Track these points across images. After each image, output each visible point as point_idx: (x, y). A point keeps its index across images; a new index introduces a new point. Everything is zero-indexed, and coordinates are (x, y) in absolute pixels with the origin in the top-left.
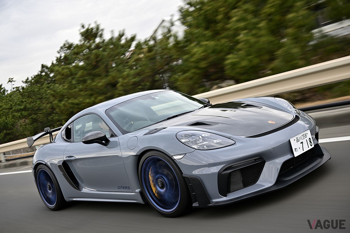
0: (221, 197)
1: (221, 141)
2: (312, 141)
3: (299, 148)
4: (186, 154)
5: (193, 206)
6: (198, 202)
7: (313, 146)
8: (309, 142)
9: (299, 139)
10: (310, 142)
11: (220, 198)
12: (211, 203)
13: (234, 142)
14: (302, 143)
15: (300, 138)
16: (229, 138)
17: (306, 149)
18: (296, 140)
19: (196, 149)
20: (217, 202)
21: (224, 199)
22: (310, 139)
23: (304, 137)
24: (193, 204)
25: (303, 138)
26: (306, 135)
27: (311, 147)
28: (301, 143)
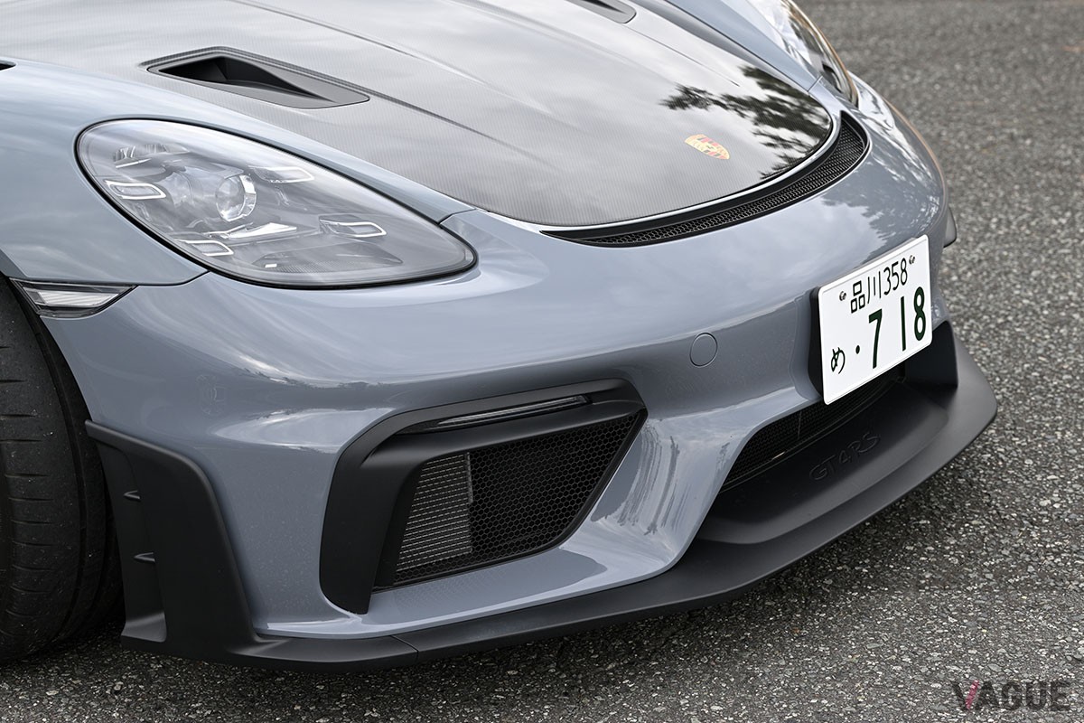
0: (333, 615)
1: (384, 233)
2: (927, 310)
3: (858, 350)
4: (132, 286)
5: (122, 634)
6: (162, 616)
7: (927, 340)
8: (911, 314)
9: (865, 291)
10: (920, 312)
11: (324, 614)
12: (258, 639)
13: (470, 258)
14: (876, 316)
15: (874, 283)
16: (437, 224)
17: (892, 357)
18: (850, 297)
19: (210, 269)
20: (296, 641)
21: (349, 625)
22: (920, 291)
23: (894, 280)
24: (128, 625)
25: (885, 287)
26: (904, 271)
27: (915, 347)
28: (872, 318)
